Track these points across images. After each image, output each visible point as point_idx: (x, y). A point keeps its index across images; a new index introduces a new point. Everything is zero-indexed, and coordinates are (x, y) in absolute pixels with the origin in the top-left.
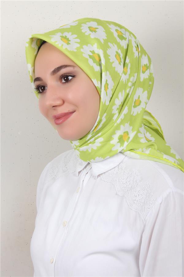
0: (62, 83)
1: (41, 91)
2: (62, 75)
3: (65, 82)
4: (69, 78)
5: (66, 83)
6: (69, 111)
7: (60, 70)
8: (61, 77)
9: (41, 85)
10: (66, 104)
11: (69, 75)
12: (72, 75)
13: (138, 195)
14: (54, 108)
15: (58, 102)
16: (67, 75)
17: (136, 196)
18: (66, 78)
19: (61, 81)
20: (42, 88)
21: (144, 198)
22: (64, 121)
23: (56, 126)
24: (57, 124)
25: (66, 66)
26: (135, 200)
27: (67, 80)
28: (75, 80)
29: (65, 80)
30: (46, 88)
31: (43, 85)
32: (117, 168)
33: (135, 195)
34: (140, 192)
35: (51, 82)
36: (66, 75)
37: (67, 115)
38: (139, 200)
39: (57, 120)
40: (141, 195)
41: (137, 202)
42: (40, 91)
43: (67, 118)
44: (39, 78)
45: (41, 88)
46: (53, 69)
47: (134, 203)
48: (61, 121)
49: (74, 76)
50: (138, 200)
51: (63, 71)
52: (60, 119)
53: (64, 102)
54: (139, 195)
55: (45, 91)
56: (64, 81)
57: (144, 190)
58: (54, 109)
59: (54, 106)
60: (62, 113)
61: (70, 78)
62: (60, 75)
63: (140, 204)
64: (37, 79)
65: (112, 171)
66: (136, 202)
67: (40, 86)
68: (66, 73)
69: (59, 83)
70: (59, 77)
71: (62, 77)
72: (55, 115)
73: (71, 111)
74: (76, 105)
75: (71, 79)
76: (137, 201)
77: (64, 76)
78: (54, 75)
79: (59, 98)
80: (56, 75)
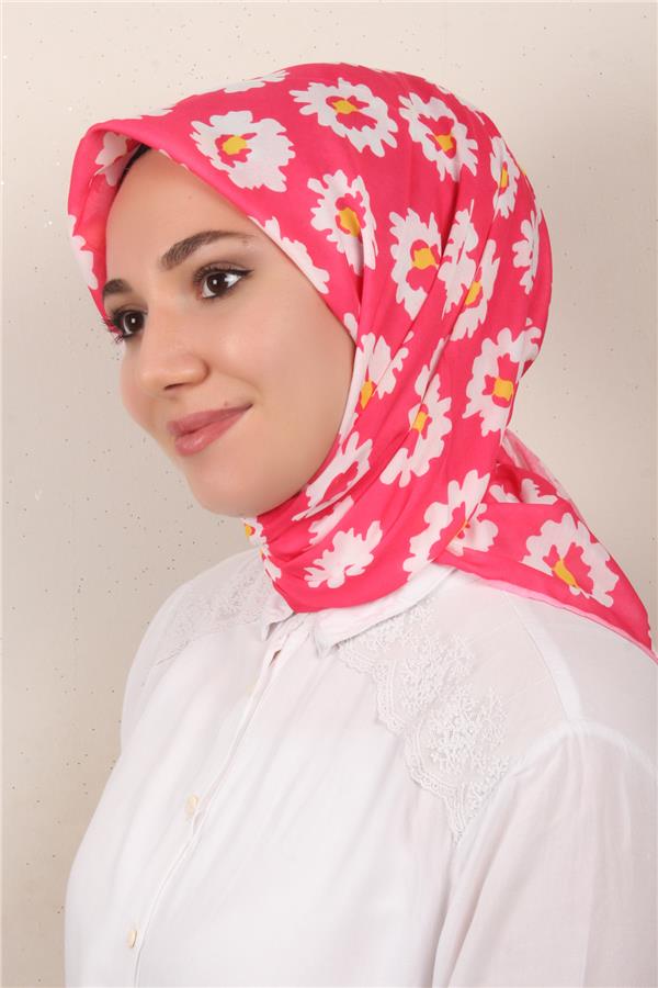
0: (204, 298)
1: (128, 331)
2: (202, 268)
3: (212, 297)
4: (226, 280)
5: (216, 299)
7: (193, 250)
8: (196, 275)
9: (127, 308)
10: (215, 378)
11: (227, 267)
12: (239, 269)
13: (446, 734)
14: (171, 392)
15: (188, 372)
16: (219, 266)
17: (442, 736)
18: (215, 282)
19: (200, 292)
20: (133, 321)
21: (469, 747)
22: (208, 442)
23: (181, 460)
24: (185, 453)
25: (213, 236)
26: (436, 749)
27: (221, 289)
28: (249, 286)
29: (212, 287)
31: (133, 308)
32: (398, 623)
33: (439, 732)
35: (162, 294)
36: (216, 270)
37: (222, 419)
38: (451, 751)
39: (185, 438)
40: (461, 734)
41: (441, 760)
42: (123, 331)
43: (221, 432)
44: (120, 281)
45: (128, 321)
46: (166, 248)
47: (431, 759)
48: (198, 440)
49: (244, 274)
50: (447, 752)
51: (206, 253)
52: (194, 435)
53: (208, 370)
54: (451, 732)
55: (141, 331)
56: (208, 292)
58: (174, 399)
59: (170, 387)
60: (201, 413)
61: (231, 279)
62: (195, 269)
63: (453, 770)
64: (113, 287)
65: (382, 628)
66: (436, 757)
67: (124, 312)
68: (217, 262)
69: (192, 298)
70: (189, 276)
71: (202, 277)
72: (177, 419)
73: (235, 403)
74: (252, 383)
75: (236, 284)
76: (444, 756)
77: (208, 272)
78: (170, 267)
79: (190, 356)
80: (178, 270)
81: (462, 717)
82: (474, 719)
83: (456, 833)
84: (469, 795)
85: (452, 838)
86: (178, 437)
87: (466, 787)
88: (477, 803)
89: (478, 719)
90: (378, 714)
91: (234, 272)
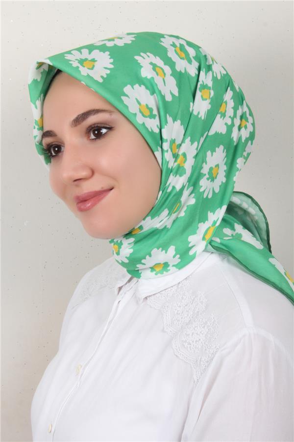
0: (91, 139)
1: (54, 154)
2: (91, 126)
3: (95, 139)
4: (101, 131)
5: (97, 140)
6: (102, 188)
7: (87, 118)
8: (88, 129)
9: (54, 143)
10: (96, 176)
11: (103, 125)
12: (108, 126)
13: (191, 334)
14: (76, 183)
15: (84, 174)
16: (99, 125)
17: (189, 335)
18: (96, 132)
19: (89, 136)
20: (56, 149)
21: (202, 340)
22: (93, 205)
23: (79, 213)
24: (81, 210)
25: (97, 111)
26: (186, 341)
27: (99, 136)
28: (113, 134)
29: (94, 134)
30: (62, 148)
31: (56, 143)
34: (196, 329)
35: (71, 138)
36: (97, 127)
37: (98, 195)
38: (193, 342)
39: (81, 204)
41: (189, 346)
42: (52, 154)
43: (99, 200)
44: (51, 131)
45: (54, 149)
46: (74, 117)
47: (184, 345)
48: (88, 205)
49: (110, 129)
50: (191, 342)
51: (93, 120)
52: (87, 202)
53: (93, 173)
54: (193, 333)
55: (60, 154)
56: (93, 137)
57: (203, 327)
58: (77, 186)
59: (75, 180)
60: (91, 192)
61: (104, 131)
62: (87, 126)
63: (194, 351)
64: (47, 134)
66: (186, 345)
67: (52, 145)
68: (98, 124)
69: (85, 140)
70: (84, 129)
71: (91, 130)
72: (79, 195)
73: (106, 187)
74: (114, 178)
75: (106, 133)
77: (93, 128)
78: (76, 126)
79: (85, 166)
80: (79, 127)
81: (199, 327)
82: (204, 327)
83: (196, 380)
84: (201, 363)
85: (194, 382)
86: (78, 203)
87: (201, 359)
88: (205, 366)
89: (206, 327)
90: (164, 328)
91: (105, 128)
